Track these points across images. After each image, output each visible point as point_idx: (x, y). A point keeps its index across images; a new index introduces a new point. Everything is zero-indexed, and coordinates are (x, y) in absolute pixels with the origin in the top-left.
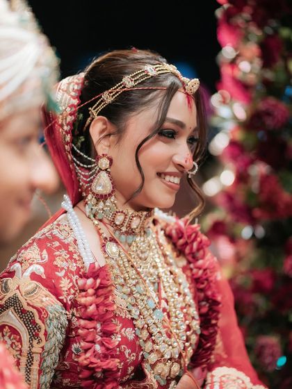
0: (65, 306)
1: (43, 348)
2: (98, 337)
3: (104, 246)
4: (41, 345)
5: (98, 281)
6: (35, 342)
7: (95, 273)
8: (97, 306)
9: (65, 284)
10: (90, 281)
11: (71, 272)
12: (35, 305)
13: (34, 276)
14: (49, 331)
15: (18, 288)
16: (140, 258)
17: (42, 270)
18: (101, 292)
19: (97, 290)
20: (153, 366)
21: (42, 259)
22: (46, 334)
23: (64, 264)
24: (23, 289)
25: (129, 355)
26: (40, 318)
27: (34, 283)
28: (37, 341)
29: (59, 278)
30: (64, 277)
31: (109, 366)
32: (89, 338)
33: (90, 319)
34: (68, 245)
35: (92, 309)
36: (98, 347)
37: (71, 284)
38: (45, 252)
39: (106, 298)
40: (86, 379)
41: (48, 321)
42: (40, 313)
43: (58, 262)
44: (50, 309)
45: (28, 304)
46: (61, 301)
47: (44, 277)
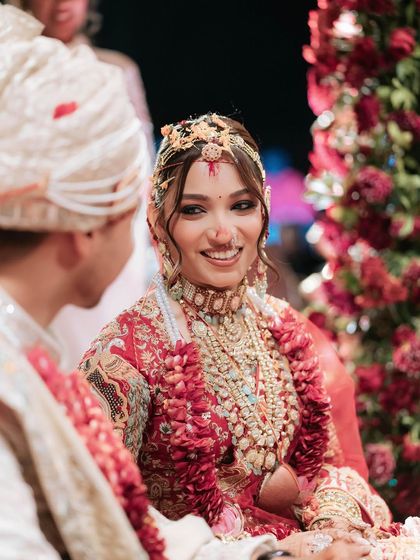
0: (147, 379)
1: (126, 423)
2: (188, 415)
3: (189, 324)
4: (124, 420)
5: (186, 357)
6: (118, 417)
7: (182, 350)
8: (186, 384)
9: (147, 357)
10: (177, 358)
11: (153, 345)
12: (116, 377)
13: (114, 350)
14: (132, 404)
15: (99, 363)
16: (232, 341)
17: (122, 343)
18: (188, 369)
19: (184, 367)
20: (245, 452)
21: (122, 333)
22: (128, 408)
23: (146, 338)
24: (103, 364)
25: (221, 433)
26: (122, 391)
27: (114, 357)
28: (119, 416)
29: (140, 351)
30: (146, 350)
31: (203, 444)
32: (180, 417)
33: (179, 396)
34: (150, 320)
35: (180, 386)
36: (189, 427)
37: (154, 358)
38: (125, 326)
39: (195, 374)
40: (179, 461)
41: (131, 394)
42: (121, 385)
43: (139, 336)
44: (131, 382)
45: (109, 378)
46: (143, 373)
47: (124, 349)
